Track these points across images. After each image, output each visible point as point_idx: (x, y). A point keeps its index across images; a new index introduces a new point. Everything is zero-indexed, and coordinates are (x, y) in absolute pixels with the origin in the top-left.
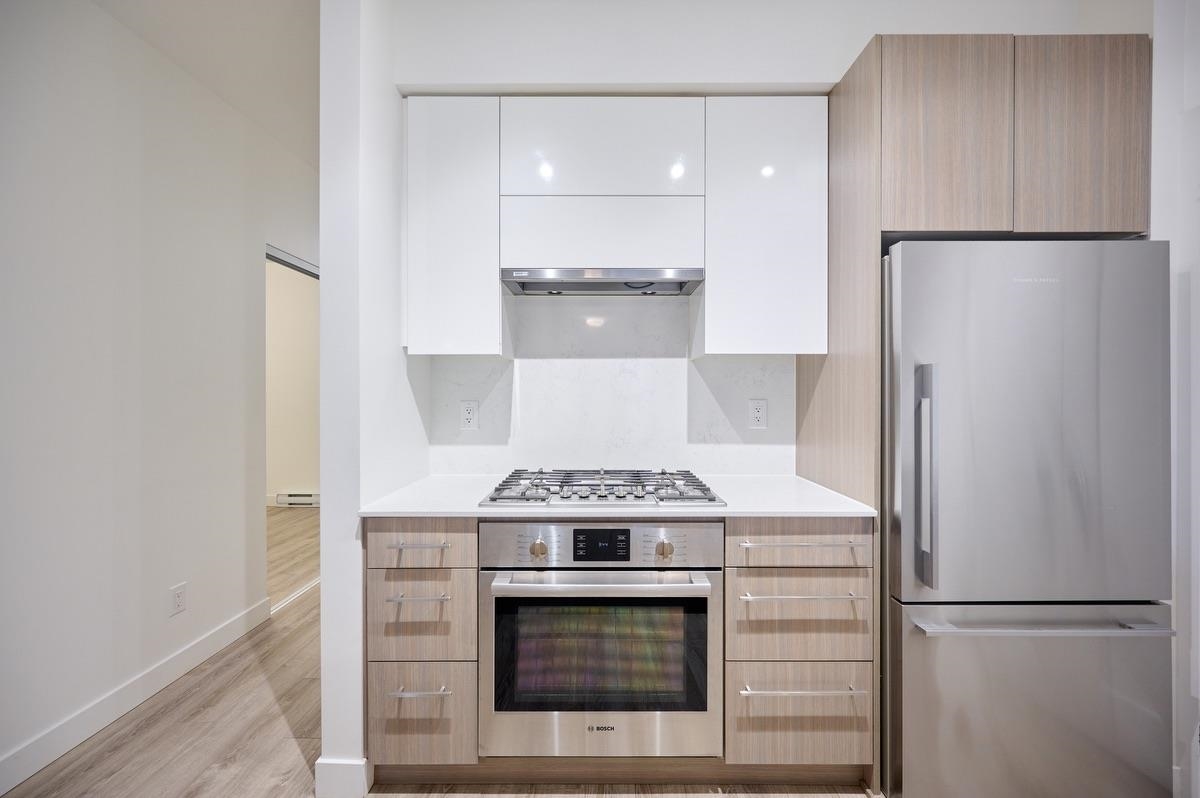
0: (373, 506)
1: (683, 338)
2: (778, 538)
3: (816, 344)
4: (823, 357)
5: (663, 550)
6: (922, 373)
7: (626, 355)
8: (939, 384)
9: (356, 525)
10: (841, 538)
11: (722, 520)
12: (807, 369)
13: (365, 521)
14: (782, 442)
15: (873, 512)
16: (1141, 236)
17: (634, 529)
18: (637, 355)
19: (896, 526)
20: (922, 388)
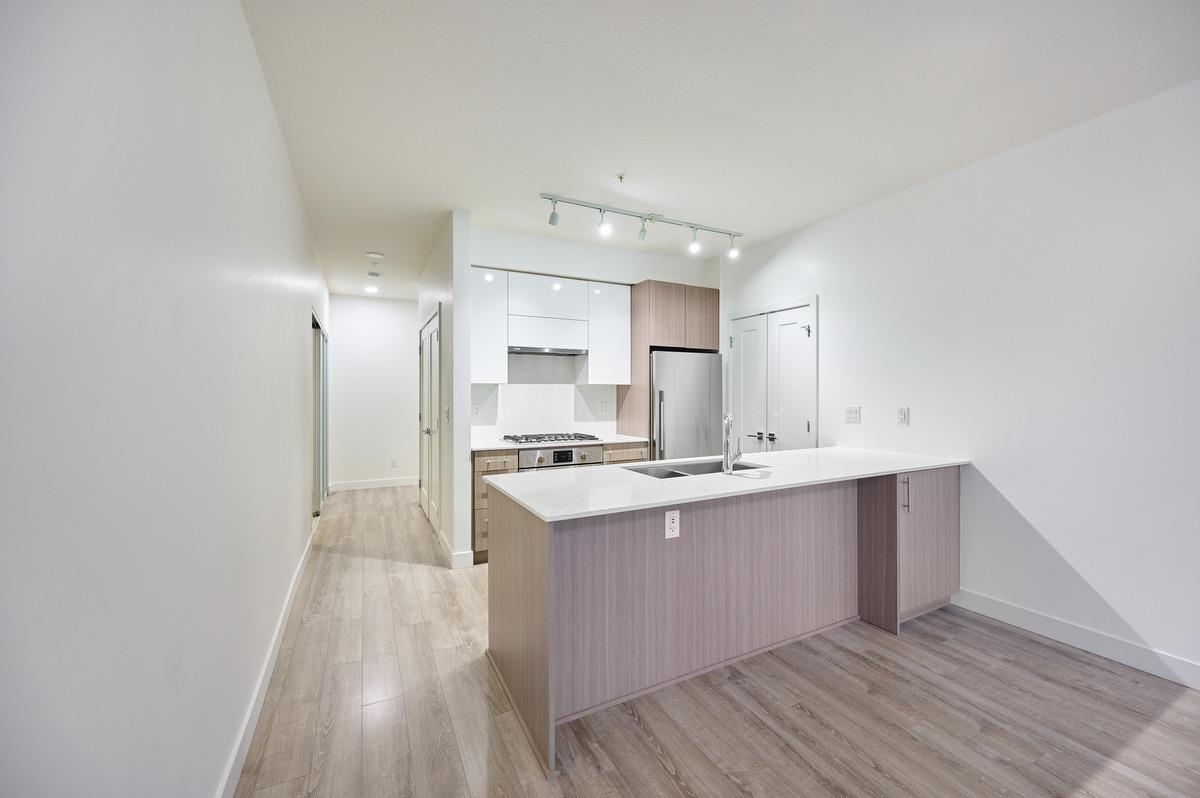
0: (475, 447)
1: (572, 377)
2: (625, 450)
3: (626, 381)
4: (629, 386)
5: (583, 458)
6: (661, 393)
7: (549, 382)
8: (665, 398)
9: (469, 455)
10: (639, 450)
11: (602, 445)
12: (622, 391)
13: (473, 453)
14: (610, 420)
15: (648, 440)
16: (715, 352)
17: (574, 450)
18: (553, 383)
19: (654, 443)
20: (661, 399)
